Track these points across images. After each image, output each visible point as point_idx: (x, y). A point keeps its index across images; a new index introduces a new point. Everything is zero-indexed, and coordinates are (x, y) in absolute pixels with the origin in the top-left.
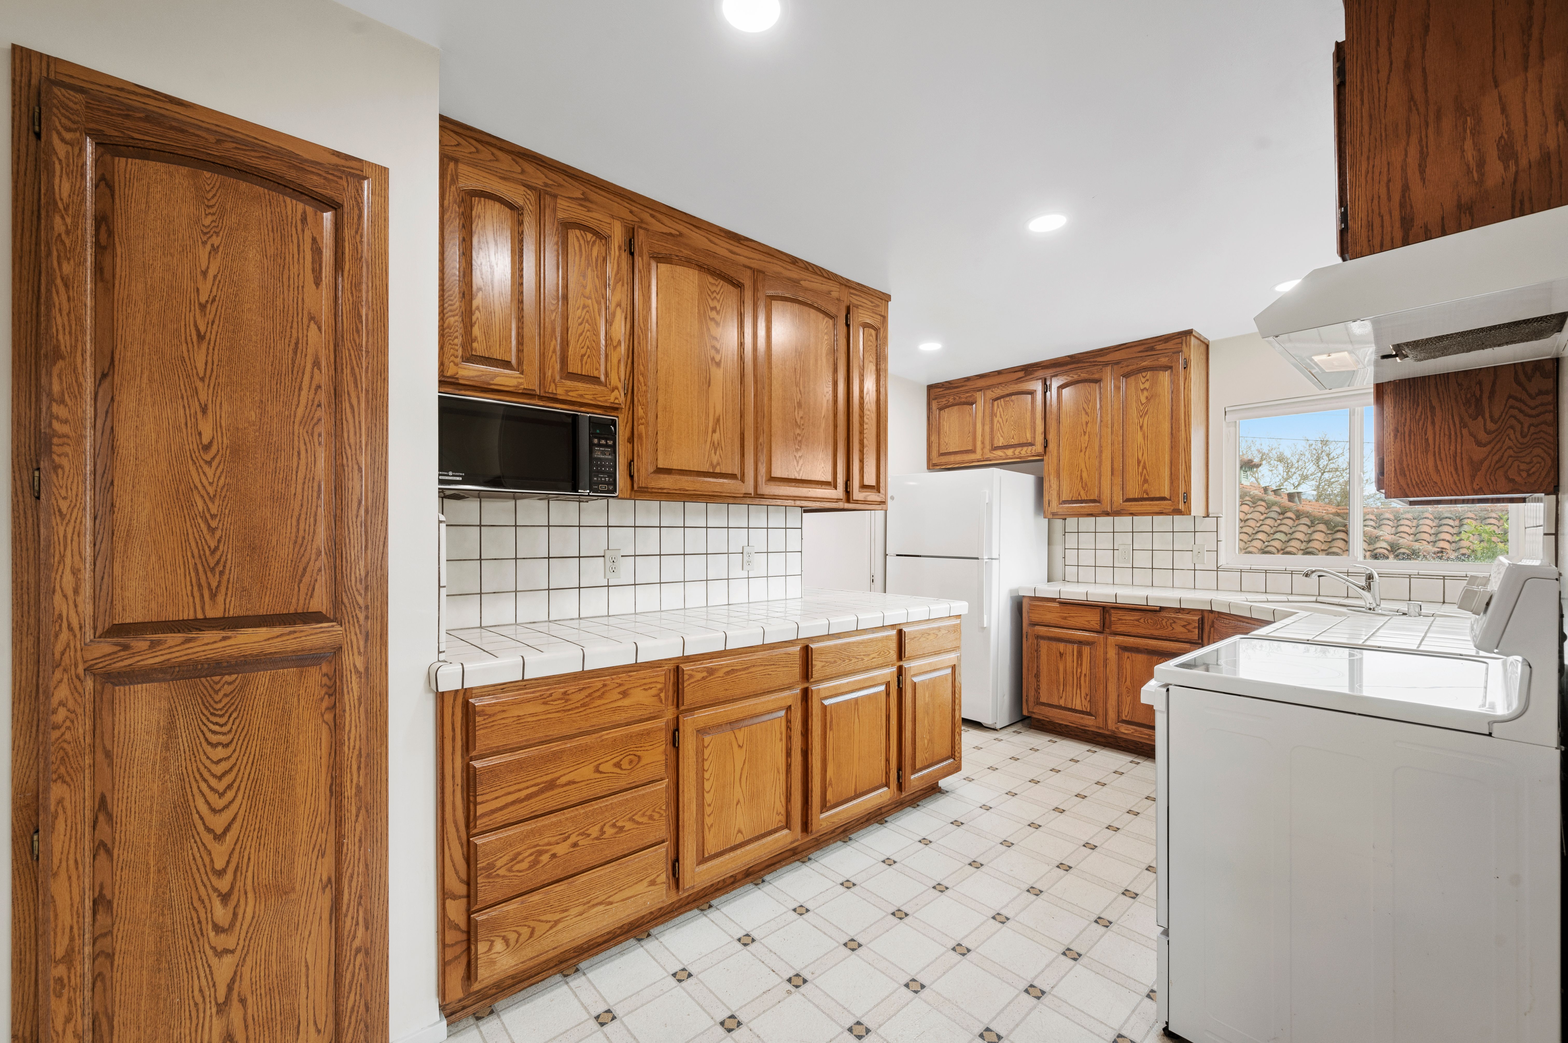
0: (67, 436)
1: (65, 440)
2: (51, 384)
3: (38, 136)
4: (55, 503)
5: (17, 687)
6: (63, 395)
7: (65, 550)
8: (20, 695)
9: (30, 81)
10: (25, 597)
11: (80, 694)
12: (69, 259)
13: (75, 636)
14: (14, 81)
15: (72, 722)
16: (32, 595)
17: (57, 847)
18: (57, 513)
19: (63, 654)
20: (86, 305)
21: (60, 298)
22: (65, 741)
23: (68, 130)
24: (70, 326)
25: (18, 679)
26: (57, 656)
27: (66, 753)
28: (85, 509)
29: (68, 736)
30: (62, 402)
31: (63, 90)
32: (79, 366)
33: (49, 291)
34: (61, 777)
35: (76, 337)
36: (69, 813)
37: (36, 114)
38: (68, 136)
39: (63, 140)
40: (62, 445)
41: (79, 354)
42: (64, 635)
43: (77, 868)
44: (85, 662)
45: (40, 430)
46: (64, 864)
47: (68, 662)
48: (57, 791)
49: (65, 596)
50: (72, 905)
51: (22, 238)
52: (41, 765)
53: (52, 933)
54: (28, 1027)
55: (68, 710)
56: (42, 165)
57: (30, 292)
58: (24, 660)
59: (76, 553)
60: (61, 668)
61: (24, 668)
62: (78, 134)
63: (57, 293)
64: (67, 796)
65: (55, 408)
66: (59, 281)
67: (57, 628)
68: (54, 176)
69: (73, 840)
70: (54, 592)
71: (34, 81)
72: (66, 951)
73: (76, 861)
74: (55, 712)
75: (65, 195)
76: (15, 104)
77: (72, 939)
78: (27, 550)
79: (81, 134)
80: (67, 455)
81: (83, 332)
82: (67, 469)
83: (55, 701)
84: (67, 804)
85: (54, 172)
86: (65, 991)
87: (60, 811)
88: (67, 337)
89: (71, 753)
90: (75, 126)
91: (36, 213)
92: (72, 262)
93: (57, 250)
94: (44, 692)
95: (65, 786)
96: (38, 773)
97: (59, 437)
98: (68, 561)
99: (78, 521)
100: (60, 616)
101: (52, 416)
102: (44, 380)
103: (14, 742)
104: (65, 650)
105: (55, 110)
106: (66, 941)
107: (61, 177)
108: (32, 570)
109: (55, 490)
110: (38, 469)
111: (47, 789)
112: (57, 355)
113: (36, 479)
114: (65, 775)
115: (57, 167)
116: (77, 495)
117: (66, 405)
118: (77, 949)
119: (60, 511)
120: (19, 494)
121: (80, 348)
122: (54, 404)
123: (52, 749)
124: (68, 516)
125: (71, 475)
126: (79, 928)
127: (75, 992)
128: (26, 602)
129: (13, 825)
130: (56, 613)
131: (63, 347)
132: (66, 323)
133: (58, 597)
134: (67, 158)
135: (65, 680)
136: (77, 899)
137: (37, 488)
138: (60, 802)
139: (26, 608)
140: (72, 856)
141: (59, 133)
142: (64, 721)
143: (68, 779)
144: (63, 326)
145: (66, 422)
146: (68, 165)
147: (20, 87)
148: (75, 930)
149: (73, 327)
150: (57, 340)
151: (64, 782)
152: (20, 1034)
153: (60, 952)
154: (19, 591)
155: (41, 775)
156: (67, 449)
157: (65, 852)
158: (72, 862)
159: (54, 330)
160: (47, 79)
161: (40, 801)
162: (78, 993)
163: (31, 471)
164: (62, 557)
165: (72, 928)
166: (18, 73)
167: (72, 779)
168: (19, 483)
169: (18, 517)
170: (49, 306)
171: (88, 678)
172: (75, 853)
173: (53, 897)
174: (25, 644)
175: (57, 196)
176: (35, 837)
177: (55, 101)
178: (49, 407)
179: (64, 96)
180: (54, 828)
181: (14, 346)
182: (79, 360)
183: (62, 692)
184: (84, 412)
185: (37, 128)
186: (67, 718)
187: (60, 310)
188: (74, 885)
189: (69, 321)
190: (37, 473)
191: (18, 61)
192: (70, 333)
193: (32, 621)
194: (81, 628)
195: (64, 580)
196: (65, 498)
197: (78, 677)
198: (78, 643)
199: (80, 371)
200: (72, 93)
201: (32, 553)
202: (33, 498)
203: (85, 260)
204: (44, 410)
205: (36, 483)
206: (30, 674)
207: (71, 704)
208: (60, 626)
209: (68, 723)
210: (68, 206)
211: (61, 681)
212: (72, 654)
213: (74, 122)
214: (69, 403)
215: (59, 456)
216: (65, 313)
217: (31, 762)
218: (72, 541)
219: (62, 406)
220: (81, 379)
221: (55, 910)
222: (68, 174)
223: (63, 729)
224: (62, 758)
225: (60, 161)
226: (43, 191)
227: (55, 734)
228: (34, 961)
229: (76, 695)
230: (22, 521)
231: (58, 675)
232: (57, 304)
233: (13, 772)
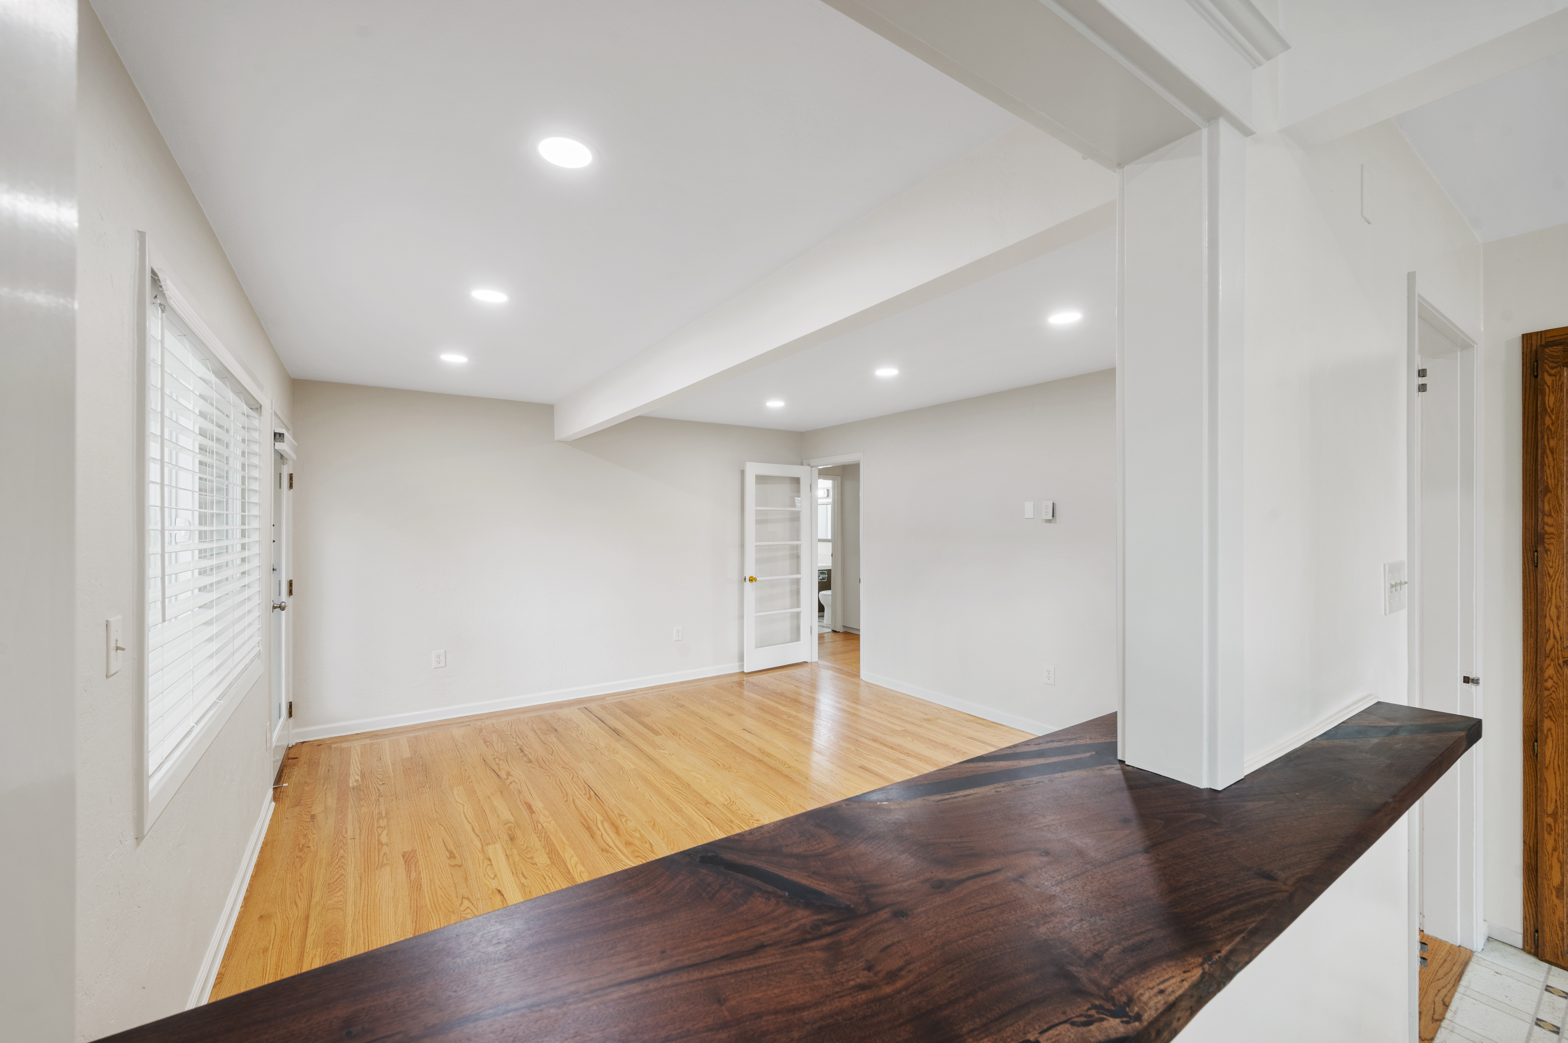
0: (1553, 534)
1: (1552, 536)
2: (1544, 506)
3: (1536, 377)
4: (1546, 569)
5: (1525, 663)
6: (1550, 512)
7: (1552, 595)
8: (1527, 667)
9: (1531, 349)
10: (1529, 617)
11: (1560, 674)
12: (1554, 438)
13: (1558, 642)
14: (1523, 353)
15: (1556, 689)
16: (1533, 617)
17: (1548, 754)
18: (1547, 575)
19: (1551, 651)
20: (1563, 461)
21: (1549, 460)
22: (1552, 698)
23: (1552, 368)
24: (1555, 474)
25: (1526, 659)
26: (1548, 651)
27: (1553, 705)
28: (1563, 573)
29: (1553, 696)
30: (1550, 515)
31: (1550, 348)
32: (1560, 494)
33: (1543, 457)
34: (1549, 717)
35: (1558, 479)
36: (1554, 737)
37: (1535, 366)
38: (1553, 372)
39: (1550, 375)
40: (1550, 539)
41: (1560, 488)
42: (1551, 641)
43: (1559, 770)
44: (1564, 658)
45: (1537, 530)
46: (1552, 763)
47: (1554, 656)
48: (1547, 724)
49: (1552, 620)
50: (1556, 788)
51: (1527, 432)
52: (1539, 707)
53: (1545, 798)
54: (1531, 841)
55: (1554, 682)
56: (1539, 392)
57: (1532, 459)
58: (1529, 650)
59: (1558, 597)
60: (1550, 658)
61: (1529, 654)
62: (1559, 368)
63: (1547, 457)
64: (1553, 728)
65: (1546, 519)
66: (1548, 451)
67: (1548, 637)
68: (1545, 396)
69: (1557, 753)
70: (1546, 617)
71: (1534, 348)
72: (1553, 812)
73: (1559, 765)
74: (1546, 681)
75: (1551, 404)
76: (1524, 364)
77: (1556, 807)
78: (1530, 593)
79: (1561, 368)
80: (1553, 544)
81: (1562, 476)
82: (1553, 552)
83: (1546, 675)
84: (1553, 732)
85: (1545, 393)
86: (1553, 833)
87: (1550, 735)
88: (1553, 481)
89: (1555, 706)
90: (1557, 365)
91: (1535, 417)
92: (1555, 439)
93: (1547, 435)
94: (1540, 669)
95: (1552, 723)
96: (1537, 710)
97: (1548, 534)
98: (1554, 601)
99: (1559, 580)
100: (1549, 630)
101: (1545, 524)
102: (1540, 505)
103: (1524, 691)
104: (1552, 649)
105: (1546, 361)
106: (1553, 807)
107: (1549, 395)
108: (1533, 604)
109: (1546, 563)
110: (1537, 551)
111: (1542, 721)
112: (1547, 490)
113: (1536, 556)
114: (1552, 716)
115: (1547, 390)
116: (1558, 566)
117: (1553, 517)
118: (1559, 814)
119: (1549, 574)
120: (1526, 564)
121: (1560, 485)
122: (1546, 517)
123: (1545, 700)
124: (1554, 577)
125: (1555, 555)
126: (1561, 803)
127: (1559, 837)
128: (1530, 620)
129: (1523, 733)
130: (1547, 628)
131: (1550, 486)
132: (1552, 472)
133: (1548, 620)
134: (1553, 383)
135: (1552, 665)
136: (1559, 787)
137: (1536, 561)
138: (1549, 730)
139: (1530, 623)
140: (1556, 761)
141: (1548, 372)
142: (1552, 687)
143: (1554, 719)
144: (1551, 474)
145: (1552, 526)
146: (1553, 387)
147: (1526, 355)
148: (1558, 802)
149: (1556, 474)
150: (1547, 483)
151: (1552, 720)
152: (1528, 842)
153: (1550, 810)
154: (1526, 614)
155: (1539, 712)
156: (1552, 541)
157: (1553, 758)
158: (1556, 765)
159: (1545, 478)
160: (1541, 345)
161: (1538, 726)
162: (1560, 838)
163: (1532, 552)
164: (1550, 599)
165: (1556, 801)
166: (1525, 348)
167: (1556, 720)
168: (1526, 558)
169: (1526, 576)
170: (1543, 465)
171: (1565, 666)
172: (1558, 761)
173: (1545, 779)
174: (1529, 642)
175: (1547, 406)
176: (1536, 744)
177: (1546, 356)
178: (1543, 519)
179: (1551, 351)
180: (1546, 743)
181: (1523, 489)
182: (1560, 491)
183: (1550, 671)
184: (1563, 520)
185: (1536, 374)
186: (1553, 686)
187: (1549, 466)
188: (1558, 778)
189: (1554, 471)
190: (1536, 554)
191: (1525, 342)
192: (1554, 478)
193: (1533, 630)
194: (1561, 638)
195: (1551, 611)
196: (1551, 567)
197: (1559, 665)
198: (1559, 646)
199: (1560, 497)
200: (1555, 347)
201: (1533, 594)
202: (1534, 567)
203: (1563, 436)
204: (1540, 520)
205: (1536, 559)
206: (1532, 658)
207: (1555, 678)
208: (1549, 635)
209: (1553, 689)
210: (1553, 409)
211: (1549, 665)
212: (1556, 652)
213: (1556, 363)
214: (1554, 516)
215: (1548, 544)
216: (1551, 468)
217: (1533, 704)
218: (1556, 590)
219: (1550, 518)
220: (1561, 501)
221: (1547, 787)
222: (1553, 392)
223: (1551, 692)
224: (1550, 707)
225: (1549, 386)
226: (1539, 405)
227: (1546, 693)
228: (1534, 808)
229: (1558, 675)
230: (1528, 578)
231: (1548, 661)
232: (1547, 463)
233: (1524, 707)
